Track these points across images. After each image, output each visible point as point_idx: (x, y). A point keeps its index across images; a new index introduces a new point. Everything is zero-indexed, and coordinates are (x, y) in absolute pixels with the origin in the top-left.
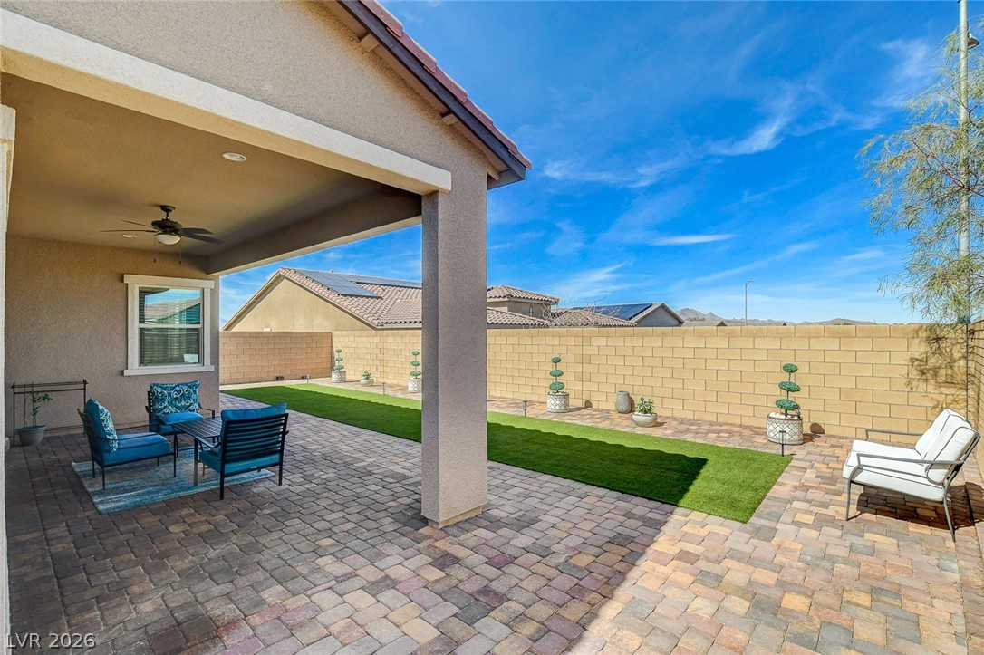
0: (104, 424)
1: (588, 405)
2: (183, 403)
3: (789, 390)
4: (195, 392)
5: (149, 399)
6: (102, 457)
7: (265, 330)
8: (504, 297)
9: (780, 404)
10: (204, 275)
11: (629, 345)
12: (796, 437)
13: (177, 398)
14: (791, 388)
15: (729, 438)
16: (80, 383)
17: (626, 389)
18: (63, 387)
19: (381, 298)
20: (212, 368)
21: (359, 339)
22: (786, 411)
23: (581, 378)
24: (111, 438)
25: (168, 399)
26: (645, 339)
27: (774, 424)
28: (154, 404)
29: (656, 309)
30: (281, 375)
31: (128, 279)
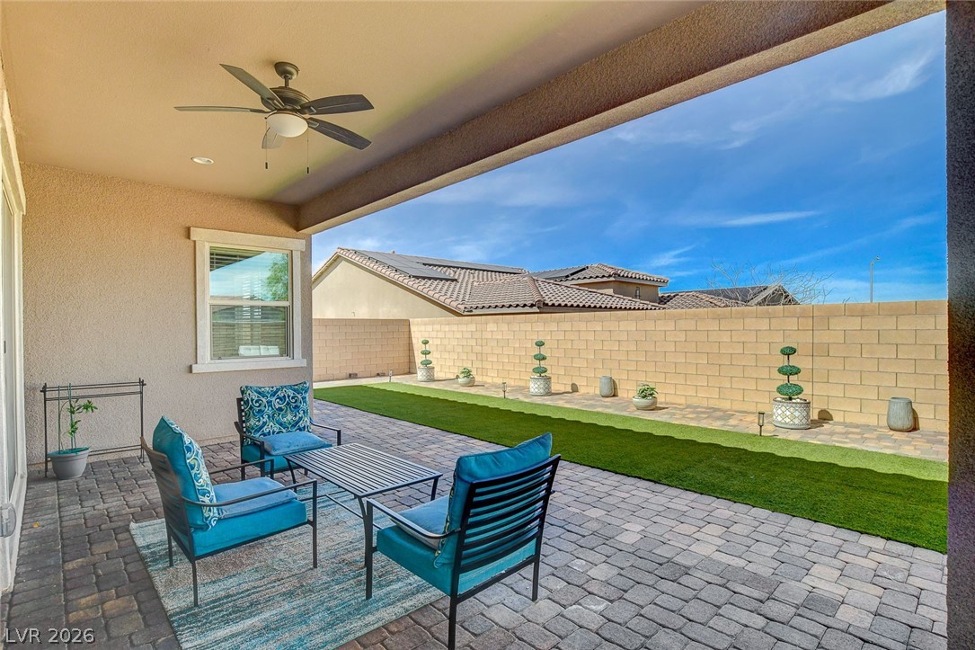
0: (193, 472)
2: (289, 417)
4: (304, 398)
5: (240, 411)
6: (191, 541)
8: (610, 276)
10: (292, 231)
13: (280, 409)
16: (133, 384)
18: (104, 391)
19: (456, 280)
20: (304, 363)
21: (447, 328)
24: (206, 500)
25: (269, 411)
28: (248, 420)
30: (354, 372)
31: (197, 234)
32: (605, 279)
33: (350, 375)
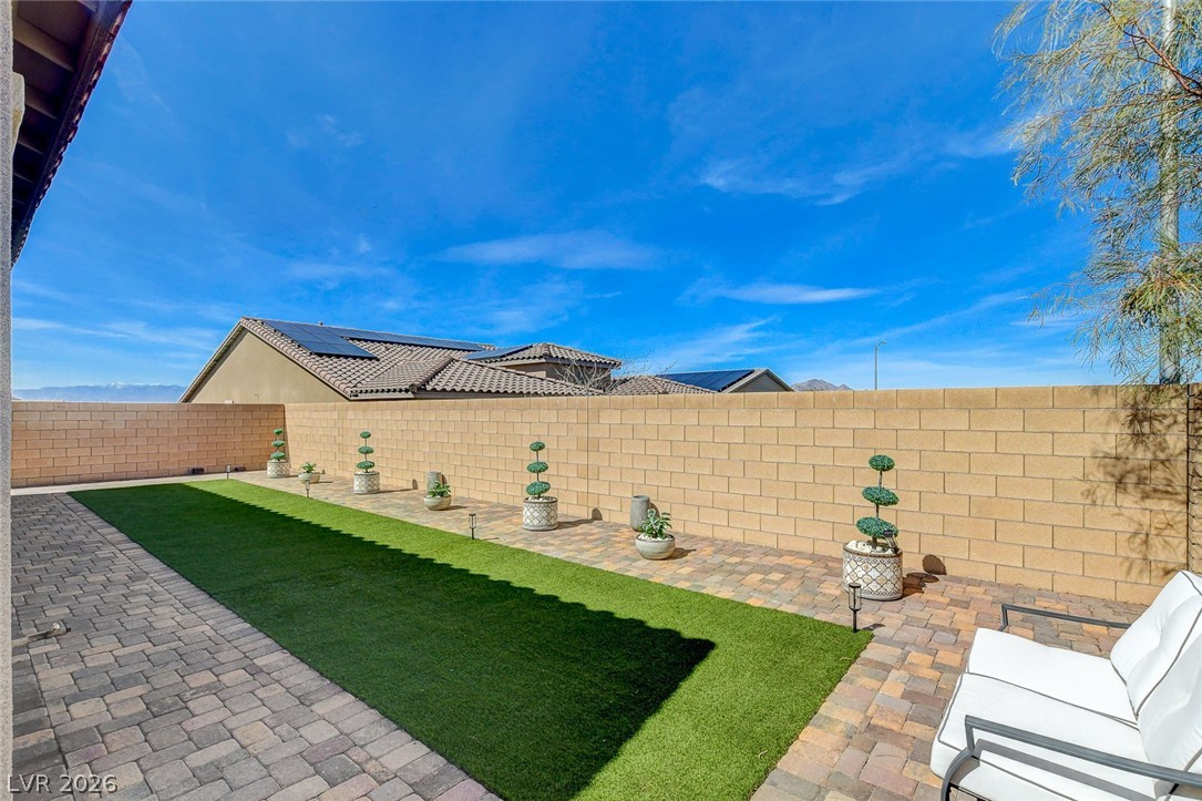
1: (597, 516)
3: (878, 502)
7: (226, 402)
8: (541, 357)
9: (864, 526)
11: (653, 423)
12: (889, 587)
14: (882, 499)
15: (783, 581)
17: (645, 492)
19: (376, 359)
21: (315, 415)
22: (875, 539)
23: (586, 473)
26: (675, 413)
27: (853, 563)
29: (759, 377)
30: (201, 466)
32: (537, 361)
33: (194, 470)
